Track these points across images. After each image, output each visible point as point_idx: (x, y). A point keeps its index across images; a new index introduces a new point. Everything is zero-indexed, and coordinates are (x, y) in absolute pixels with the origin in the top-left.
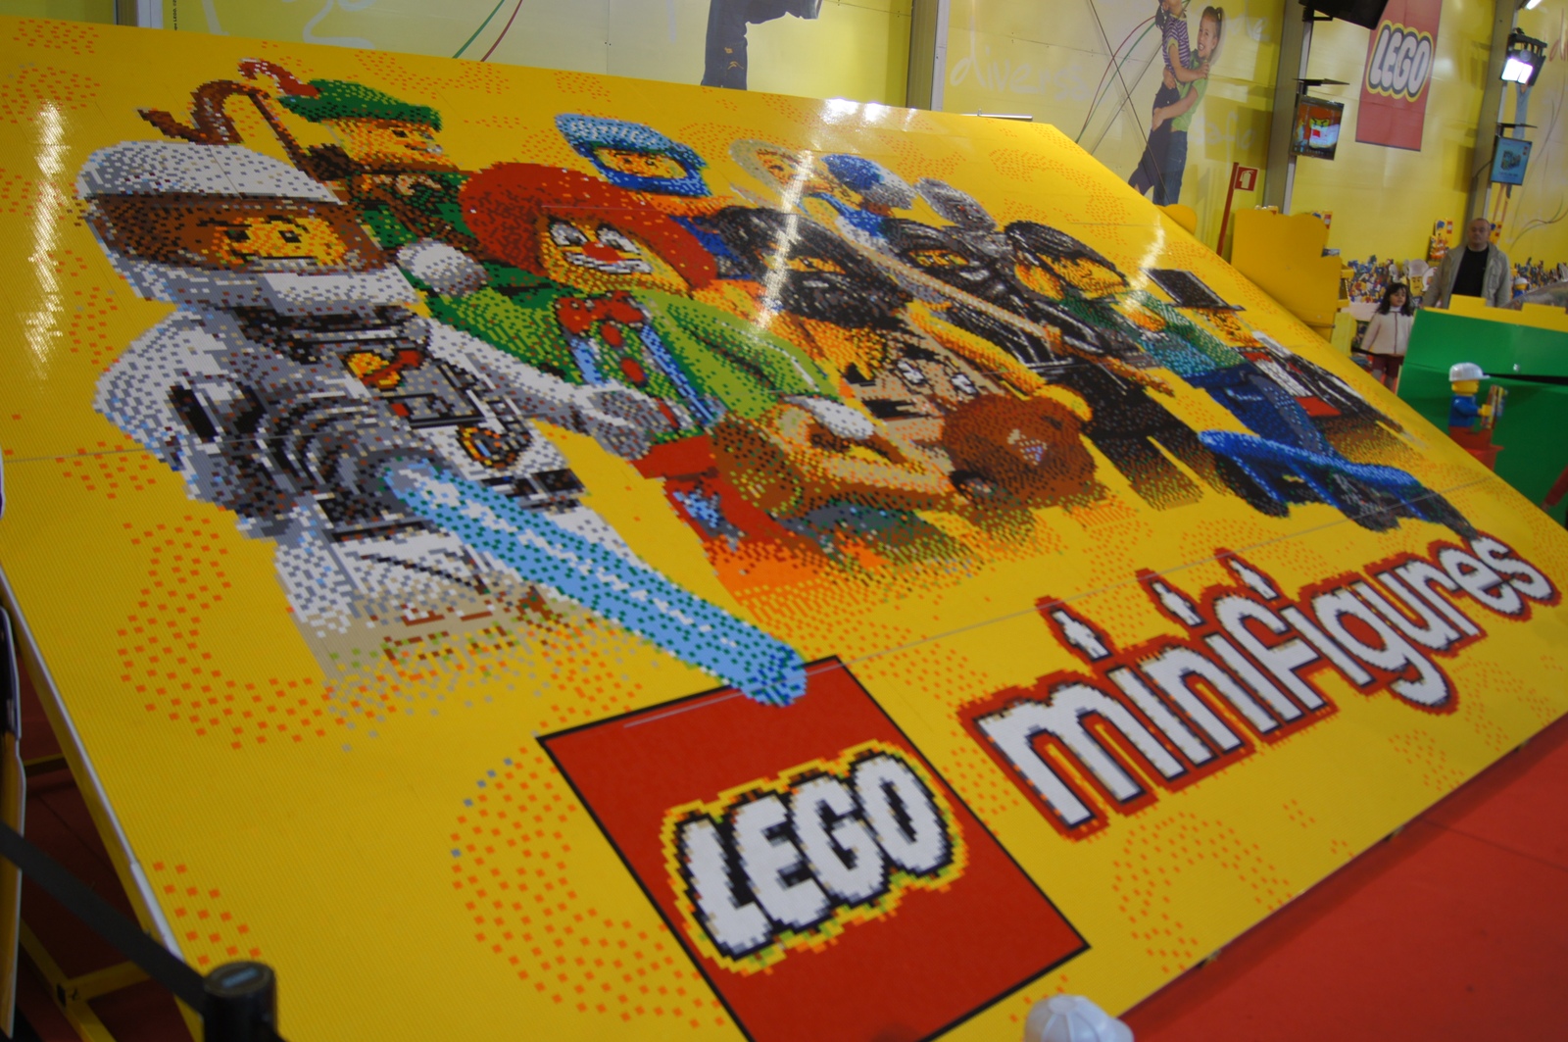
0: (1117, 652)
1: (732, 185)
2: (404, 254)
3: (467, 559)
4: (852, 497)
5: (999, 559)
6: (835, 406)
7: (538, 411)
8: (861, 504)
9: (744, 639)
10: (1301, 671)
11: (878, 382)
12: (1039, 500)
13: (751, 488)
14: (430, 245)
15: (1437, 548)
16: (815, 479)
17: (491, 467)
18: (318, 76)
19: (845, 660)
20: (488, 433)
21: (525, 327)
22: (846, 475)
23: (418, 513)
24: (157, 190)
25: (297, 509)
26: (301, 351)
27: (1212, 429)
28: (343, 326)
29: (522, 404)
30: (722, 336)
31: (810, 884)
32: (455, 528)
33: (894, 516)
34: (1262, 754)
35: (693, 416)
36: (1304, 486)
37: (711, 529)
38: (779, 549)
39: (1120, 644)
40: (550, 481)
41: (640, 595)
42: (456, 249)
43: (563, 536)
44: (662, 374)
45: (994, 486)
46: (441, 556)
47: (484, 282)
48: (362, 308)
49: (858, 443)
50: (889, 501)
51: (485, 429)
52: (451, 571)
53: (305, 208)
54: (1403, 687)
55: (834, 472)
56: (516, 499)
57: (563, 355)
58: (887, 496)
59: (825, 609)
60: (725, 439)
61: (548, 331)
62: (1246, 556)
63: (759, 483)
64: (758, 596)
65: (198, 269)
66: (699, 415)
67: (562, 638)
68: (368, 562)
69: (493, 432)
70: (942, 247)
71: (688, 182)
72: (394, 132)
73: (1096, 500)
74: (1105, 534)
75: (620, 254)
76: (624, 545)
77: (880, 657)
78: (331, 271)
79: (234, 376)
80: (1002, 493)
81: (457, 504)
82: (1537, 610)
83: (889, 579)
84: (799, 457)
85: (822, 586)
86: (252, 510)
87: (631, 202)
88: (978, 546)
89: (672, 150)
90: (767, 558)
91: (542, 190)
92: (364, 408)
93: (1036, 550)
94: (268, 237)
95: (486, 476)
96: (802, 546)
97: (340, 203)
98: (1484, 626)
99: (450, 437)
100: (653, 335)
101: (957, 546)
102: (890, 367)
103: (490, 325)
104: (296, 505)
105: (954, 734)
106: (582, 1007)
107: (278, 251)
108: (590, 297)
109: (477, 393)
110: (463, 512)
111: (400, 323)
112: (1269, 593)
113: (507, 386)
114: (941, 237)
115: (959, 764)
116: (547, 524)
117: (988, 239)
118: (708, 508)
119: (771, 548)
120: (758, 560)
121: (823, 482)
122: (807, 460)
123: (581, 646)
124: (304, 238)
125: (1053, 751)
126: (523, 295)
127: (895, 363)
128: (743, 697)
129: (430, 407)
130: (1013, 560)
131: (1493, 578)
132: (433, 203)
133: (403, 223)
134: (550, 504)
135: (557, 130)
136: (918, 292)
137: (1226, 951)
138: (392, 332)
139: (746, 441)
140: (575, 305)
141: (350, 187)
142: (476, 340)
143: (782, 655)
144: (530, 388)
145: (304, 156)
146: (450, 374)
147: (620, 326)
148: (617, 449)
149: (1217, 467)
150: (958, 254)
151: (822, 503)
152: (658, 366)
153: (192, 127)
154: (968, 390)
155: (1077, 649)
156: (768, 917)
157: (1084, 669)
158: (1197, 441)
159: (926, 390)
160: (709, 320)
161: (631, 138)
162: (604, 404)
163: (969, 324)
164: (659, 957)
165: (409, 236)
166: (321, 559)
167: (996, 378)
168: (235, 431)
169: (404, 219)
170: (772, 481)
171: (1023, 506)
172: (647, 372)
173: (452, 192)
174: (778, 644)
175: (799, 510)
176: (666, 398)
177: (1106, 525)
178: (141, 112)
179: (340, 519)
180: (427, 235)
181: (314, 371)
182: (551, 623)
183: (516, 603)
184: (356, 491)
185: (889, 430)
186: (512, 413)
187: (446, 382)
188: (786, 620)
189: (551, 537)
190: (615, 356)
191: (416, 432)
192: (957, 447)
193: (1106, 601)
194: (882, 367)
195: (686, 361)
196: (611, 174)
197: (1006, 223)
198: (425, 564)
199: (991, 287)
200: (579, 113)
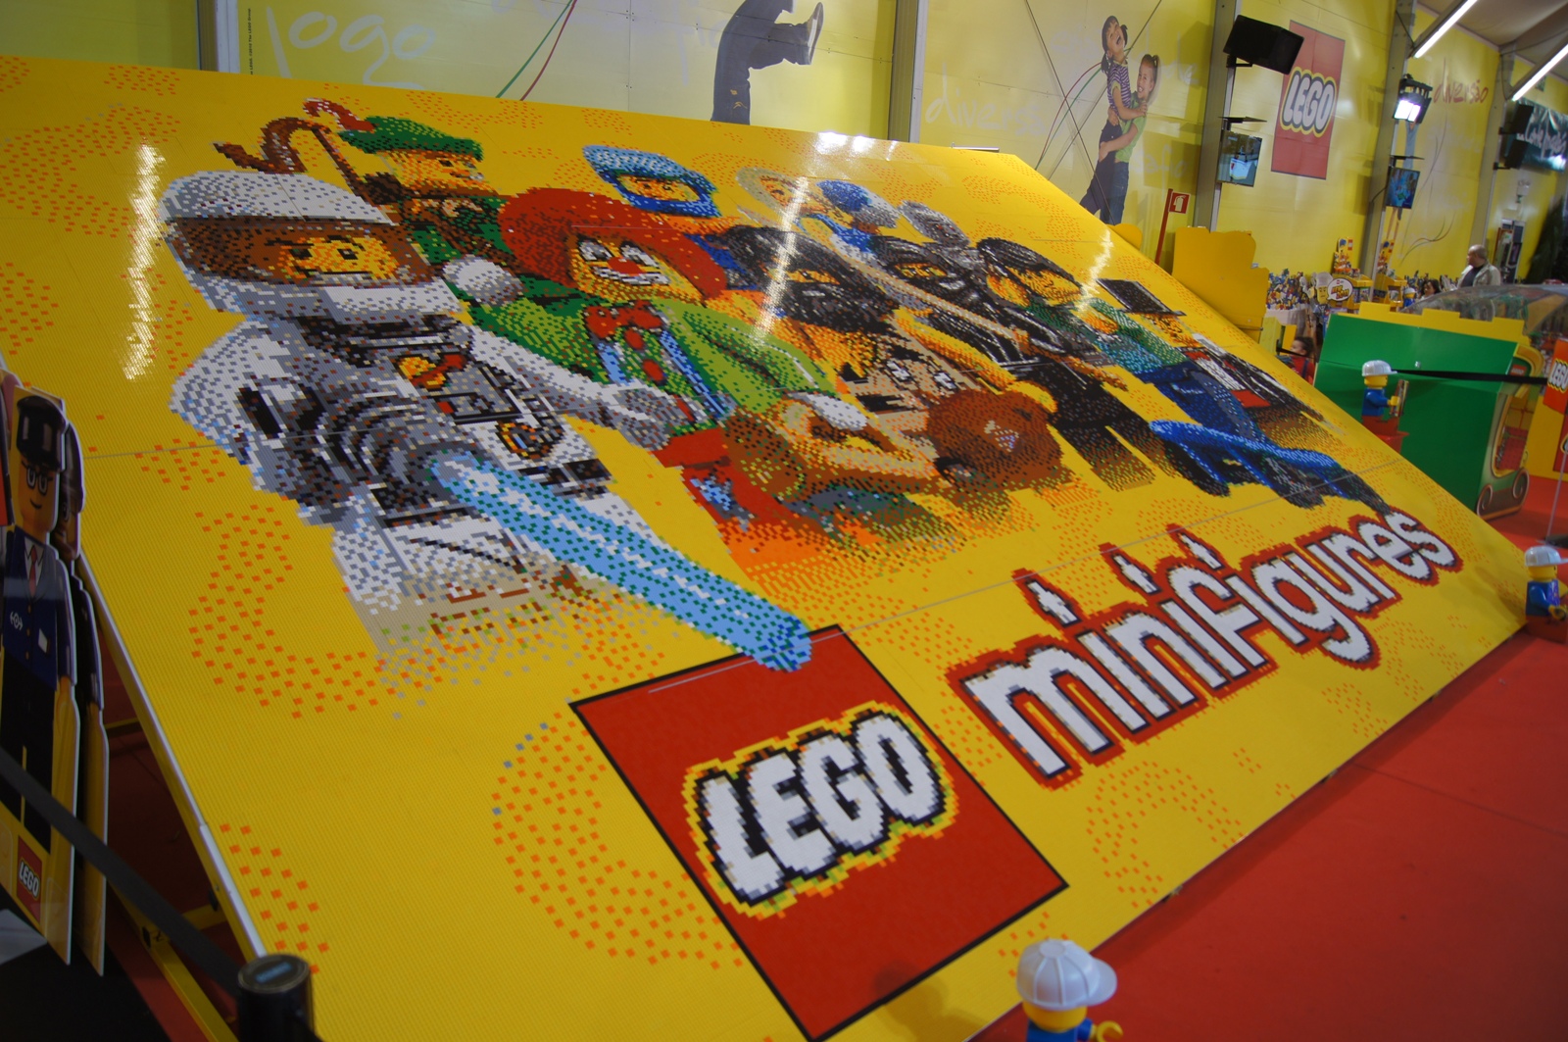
0: (1085, 618)
1: (739, 207)
2: (449, 269)
3: (506, 541)
4: (849, 482)
5: (980, 536)
6: (832, 401)
7: (569, 408)
8: (857, 488)
9: (754, 610)
10: (1244, 633)
11: (870, 379)
12: (1013, 483)
13: (759, 475)
14: (473, 261)
15: (1357, 522)
16: (816, 466)
17: (527, 458)
18: (373, 113)
19: (846, 629)
20: (524, 428)
21: (557, 333)
22: (844, 462)
23: (462, 501)
24: (229, 214)
25: (352, 498)
26: (357, 356)
27: (1161, 419)
28: (394, 333)
29: (555, 401)
30: (732, 340)
31: (818, 833)
32: (495, 514)
33: (886, 498)
34: (1214, 707)
35: (707, 411)
36: (1241, 468)
37: (725, 512)
38: (785, 529)
39: (1087, 611)
40: (580, 471)
41: (662, 572)
42: (496, 264)
43: (592, 519)
44: (680, 373)
45: (973, 470)
46: (483, 539)
47: (520, 293)
48: (412, 317)
49: (854, 434)
50: (882, 485)
51: (522, 424)
52: (492, 553)
53: (361, 229)
54: (1333, 646)
55: (834, 460)
56: (550, 487)
57: (591, 357)
58: (880, 480)
59: (827, 583)
60: (736, 431)
61: (578, 335)
62: (1194, 531)
63: (767, 470)
64: (767, 572)
65: (266, 284)
66: (712, 410)
67: (592, 612)
68: (417, 545)
69: (529, 427)
70: (923, 261)
71: (700, 204)
72: (441, 162)
73: (1063, 482)
74: (1072, 512)
75: (641, 268)
76: (647, 527)
77: (876, 625)
78: (384, 285)
79: (297, 378)
80: (981, 477)
81: (497, 492)
82: (1442, 574)
83: (883, 555)
84: (802, 446)
85: (824, 562)
86: (312, 499)
87: (651, 222)
88: (961, 525)
89: (686, 177)
90: (774, 537)
91: (572, 212)
92: (414, 406)
93: (1011, 527)
94: (328, 254)
95: (523, 467)
96: (806, 526)
97: (393, 224)
98: (1399, 591)
99: (490, 431)
100: (671, 340)
101: (943, 525)
102: (881, 366)
103: (526, 331)
104: (352, 495)
105: (943, 694)
106: (613, 952)
107: (337, 267)
108: (615, 306)
109: (513, 391)
110: (502, 499)
111: (445, 330)
112: (1215, 564)
113: (542, 385)
114: (922, 252)
115: (948, 722)
116: (578, 509)
117: (963, 254)
118: (721, 493)
119: (778, 528)
120: (767, 539)
121: (823, 468)
122: (808, 449)
123: (609, 619)
124: (361, 255)
125: (1031, 708)
126: (555, 305)
127: (884, 362)
128: (756, 663)
129: (473, 405)
130: (991, 537)
131: (1405, 548)
132: (475, 224)
133: (448, 241)
134: (581, 491)
135: (584, 160)
136: (903, 300)
137: (1187, 887)
138: (438, 338)
139: (755, 433)
140: (602, 313)
141: (402, 210)
142: (514, 344)
143: (789, 624)
144: (562, 387)
145: (361, 183)
146: (491, 375)
147: (641, 331)
148: (640, 441)
149: (1167, 453)
150: (937, 267)
151: (823, 488)
152: (676, 367)
153: (261, 158)
154: (949, 386)
155: (1049, 616)
156: (781, 865)
157: (1057, 634)
158: (1148, 430)
159: (912, 387)
160: (720, 326)
161: (650, 167)
162: (628, 401)
163: (948, 328)
164: (683, 904)
165: (454, 253)
166: (374, 543)
167: (973, 376)
168: (297, 428)
169: (450, 238)
170: (778, 468)
171: (1000, 488)
172: (666, 372)
173: (492, 214)
174: (786, 615)
175: (802, 494)
176: (683, 395)
177: (1072, 505)
178: (216, 145)
179: (392, 507)
180: (470, 252)
181: (368, 373)
182: (582, 599)
183: (550, 581)
184: (406, 482)
185: (882, 423)
186: (546, 409)
187: (486, 382)
188: (793, 593)
189: (581, 520)
190: (638, 358)
191: (459, 427)
192: (940, 437)
193: (1074, 572)
194: (873, 366)
195: (700, 362)
196: (633, 198)
197: (978, 240)
198: (468, 547)
199: (967, 296)
200: (604, 145)
